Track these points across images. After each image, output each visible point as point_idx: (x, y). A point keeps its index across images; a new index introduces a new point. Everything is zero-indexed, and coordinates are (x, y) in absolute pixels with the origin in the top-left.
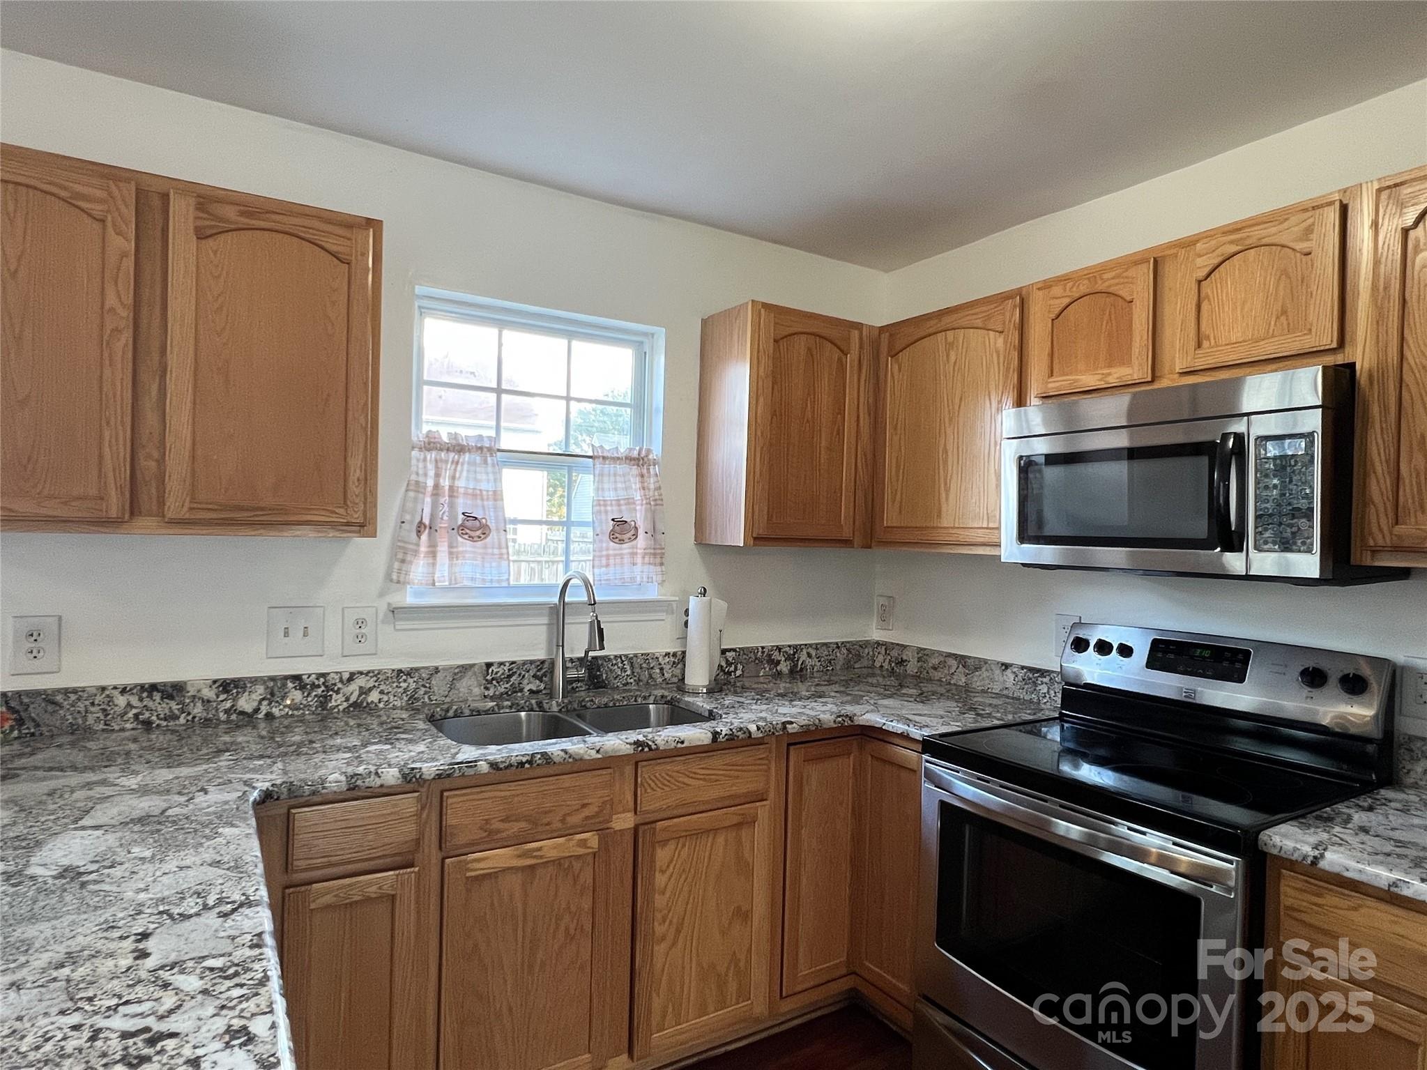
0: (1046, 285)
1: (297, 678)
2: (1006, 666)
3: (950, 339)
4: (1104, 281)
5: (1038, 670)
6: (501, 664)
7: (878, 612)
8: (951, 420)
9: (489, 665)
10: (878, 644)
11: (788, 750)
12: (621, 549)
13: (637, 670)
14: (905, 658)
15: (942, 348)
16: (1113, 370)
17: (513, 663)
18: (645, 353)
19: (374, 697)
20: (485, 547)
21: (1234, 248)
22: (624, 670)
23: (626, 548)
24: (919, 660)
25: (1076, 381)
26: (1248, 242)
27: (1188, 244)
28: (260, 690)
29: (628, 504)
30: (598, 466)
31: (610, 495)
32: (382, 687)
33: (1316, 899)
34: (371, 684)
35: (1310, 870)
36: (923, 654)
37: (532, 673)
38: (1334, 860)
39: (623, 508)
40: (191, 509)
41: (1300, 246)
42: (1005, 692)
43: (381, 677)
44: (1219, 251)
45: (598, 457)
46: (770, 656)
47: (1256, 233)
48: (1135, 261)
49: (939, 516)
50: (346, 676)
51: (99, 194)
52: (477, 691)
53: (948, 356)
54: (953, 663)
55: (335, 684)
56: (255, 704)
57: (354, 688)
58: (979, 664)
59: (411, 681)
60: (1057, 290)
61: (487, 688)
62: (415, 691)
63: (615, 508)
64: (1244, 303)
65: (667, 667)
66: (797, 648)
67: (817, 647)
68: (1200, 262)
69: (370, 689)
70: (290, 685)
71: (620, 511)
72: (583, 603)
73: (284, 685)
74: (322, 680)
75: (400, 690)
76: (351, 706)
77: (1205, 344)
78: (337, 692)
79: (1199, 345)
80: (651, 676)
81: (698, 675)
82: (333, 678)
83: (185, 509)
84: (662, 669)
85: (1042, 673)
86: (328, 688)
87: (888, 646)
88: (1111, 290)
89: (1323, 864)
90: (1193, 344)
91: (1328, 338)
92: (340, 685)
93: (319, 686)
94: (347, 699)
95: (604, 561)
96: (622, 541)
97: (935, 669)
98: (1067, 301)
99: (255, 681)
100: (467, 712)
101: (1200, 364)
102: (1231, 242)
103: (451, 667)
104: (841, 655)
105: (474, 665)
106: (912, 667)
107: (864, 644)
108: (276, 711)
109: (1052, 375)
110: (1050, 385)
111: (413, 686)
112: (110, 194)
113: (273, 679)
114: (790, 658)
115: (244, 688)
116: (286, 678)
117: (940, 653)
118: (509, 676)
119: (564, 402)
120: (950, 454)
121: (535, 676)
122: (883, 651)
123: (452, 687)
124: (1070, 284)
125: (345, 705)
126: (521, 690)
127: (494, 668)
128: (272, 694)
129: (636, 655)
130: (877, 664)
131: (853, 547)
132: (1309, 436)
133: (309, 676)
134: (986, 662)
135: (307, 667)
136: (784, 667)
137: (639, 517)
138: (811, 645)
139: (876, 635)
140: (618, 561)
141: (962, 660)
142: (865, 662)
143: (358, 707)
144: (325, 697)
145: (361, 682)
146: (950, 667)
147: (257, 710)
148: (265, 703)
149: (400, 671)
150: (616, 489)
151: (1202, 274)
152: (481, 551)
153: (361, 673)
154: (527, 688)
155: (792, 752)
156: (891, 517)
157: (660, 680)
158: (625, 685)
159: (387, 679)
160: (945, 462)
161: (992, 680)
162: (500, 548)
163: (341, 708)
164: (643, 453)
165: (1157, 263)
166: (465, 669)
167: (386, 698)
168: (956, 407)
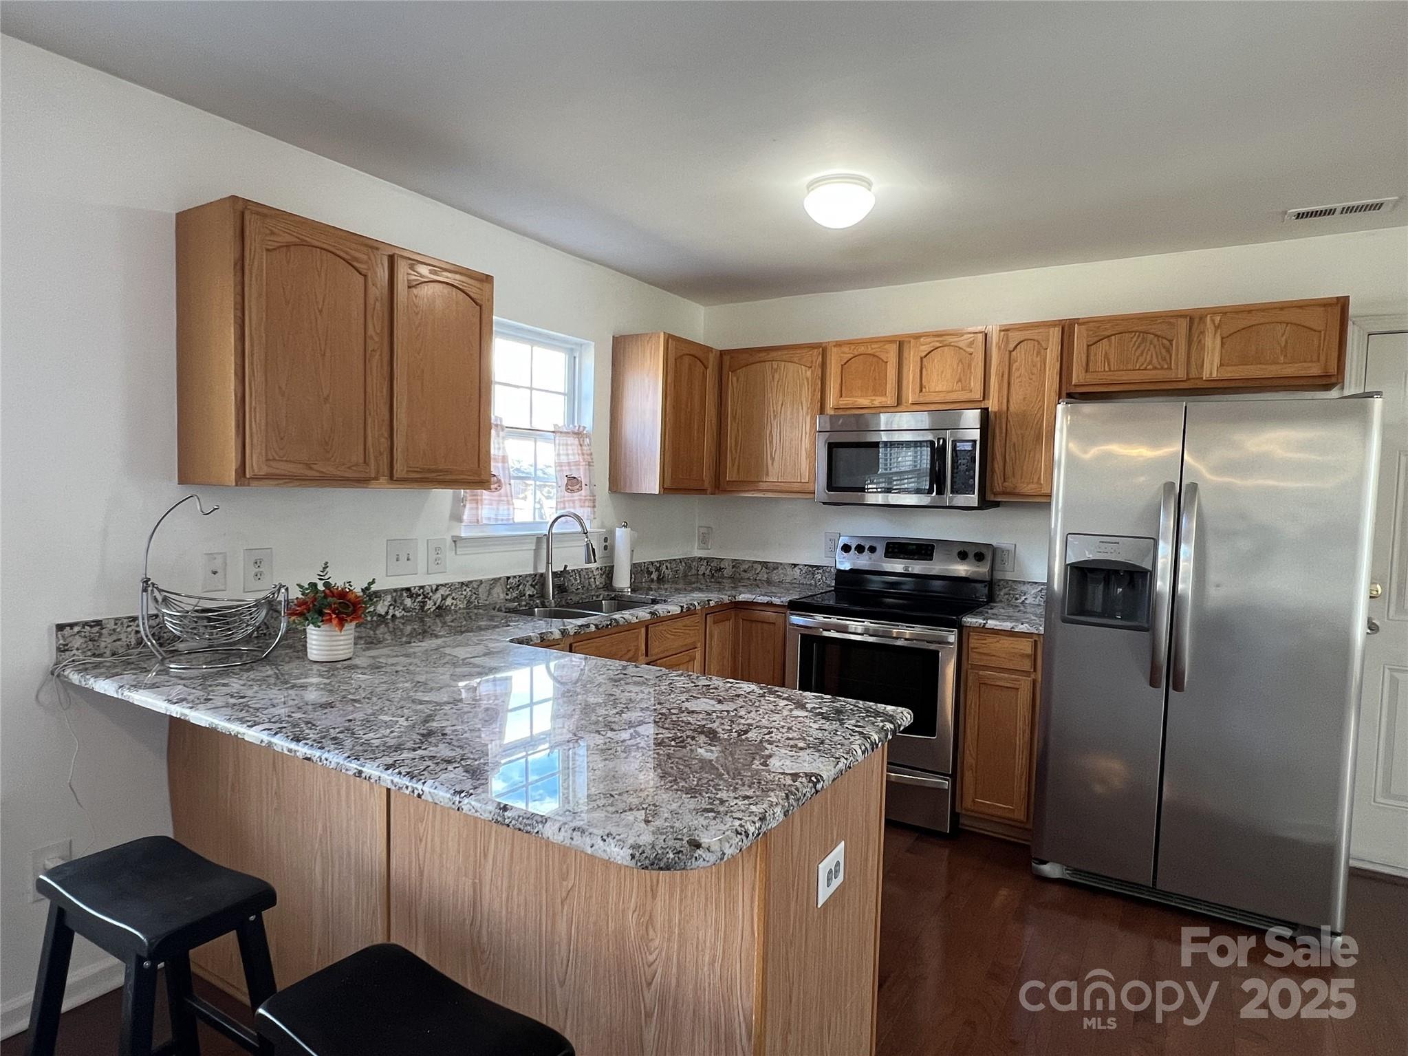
0: (839, 344)
1: (408, 589)
2: (795, 565)
3: (775, 366)
4: (872, 349)
5: (815, 566)
6: (515, 577)
7: (699, 539)
8: (775, 416)
9: (508, 578)
10: (701, 559)
11: (706, 618)
12: (572, 497)
13: (583, 580)
14: (722, 566)
15: (769, 372)
16: (876, 398)
17: (520, 576)
18: (575, 357)
19: (449, 602)
20: (500, 496)
21: (938, 344)
22: (576, 579)
23: (576, 496)
24: (733, 567)
25: (856, 401)
26: (945, 343)
27: (917, 337)
28: (389, 598)
29: (576, 465)
30: (557, 438)
31: (564, 459)
32: (453, 595)
33: (984, 642)
34: (448, 593)
35: (983, 629)
36: (736, 564)
37: (530, 583)
38: (991, 623)
39: (573, 468)
40: (407, 471)
41: (968, 350)
42: (795, 581)
43: (453, 588)
44: (931, 345)
45: (558, 432)
46: (648, 568)
47: (950, 339)
48: (889, 340)
49: (767, 474)
50: (434, 588)
51: (365, 257)
52: (502, 596)
53: (773, 377)
54: (759, 567)
55: (428, 594)
56: (386, 609)
57: (438, 596)
58: (776, 566)
59: (468, 590)
60: (845, 349)
61: (507, 594)
62: (470, 597)
63: (567, 468)
64: (942, 372)
65: (598, 577)
66: (660, 562)
67: (671, 561)
68: (922, 348)
69: (447, 596)
70: (405, 594)
71: (570, 470)
72: (580, 533)
73: (402, 595)
74: (421, 590)
75: (463, 596)
76: (437, 608)
77: (924, 390)
78: (430, 599)
79: (921, 391)
80: (589, 584)
81: (623, 581)
82: (428, 590)
83: (405, 471)
84: (595, 579)
85: (818, 567)
86: (425, 597)
87: (709, 560)
88: (876, 354)
89: (987, 626)
90: (918, 390)
91: (978, 395)
92: (431, 594)
93: (420, 595)
94: (435, 604)
95: (562, 506)
96: (572, 491)
97: (745, 571)
98: (852, 356)
99: (386, 592)
100: (504, 609)
101: (922, 400)
102: (937, 341)
103: (489, 580)
104: (682, 567)
105: (500, 578)
106: (728, 572)
107: (693, 559)
108: (398, 614)
109: (841, 396)
110: (841, 402)
111: (469, 593)
112: (370, 258)
113: (395, 590)
114: (658, 569)
115: (380, 597)
116: (402, 590)
117: (749, 561)
118: (519, 586)
119: (529, 391)
120: (774, 437)
121: (531, 585)
122: (705, 563)
123: (489, 594)
124: (853, 347)
125: (434, 607)
126: (524, 595)
127: (511, 580)
128: (395, 601)
129: (582, 570)
130: (701, 572)
131: (706, 494)
132: (975, 441)
133: (415, 587)
134: (781, 564)
135: (412, 582)
136: (654, 576)
137: (580, 473)
138: (667, 561)
139: (698, 553)
140: (571, 505)
141: (765, 564)
142: (694, 572)
143: (441, 610)
144: (423, 602)
145: (442, 591)
146: (756, 569)
147: (387, 613)
148: (392, 607)
149: (462, 583)
150: (568, 455)
151: (924, 354)
152: (497, 498)
153: (442, 585)
154: (528, 593)
155: (708, 618)
156: (730, 475)
157: (594, 586)
158: (577, 590)
159: (455, 589)
160: (771, 442)
161: (785, 575)
162: (507, 496)
163: (432, 610)
164: (581, 429)
165: (901, 344)
166: (496, 580)
167: (455, 602)
168: (779, 408)
